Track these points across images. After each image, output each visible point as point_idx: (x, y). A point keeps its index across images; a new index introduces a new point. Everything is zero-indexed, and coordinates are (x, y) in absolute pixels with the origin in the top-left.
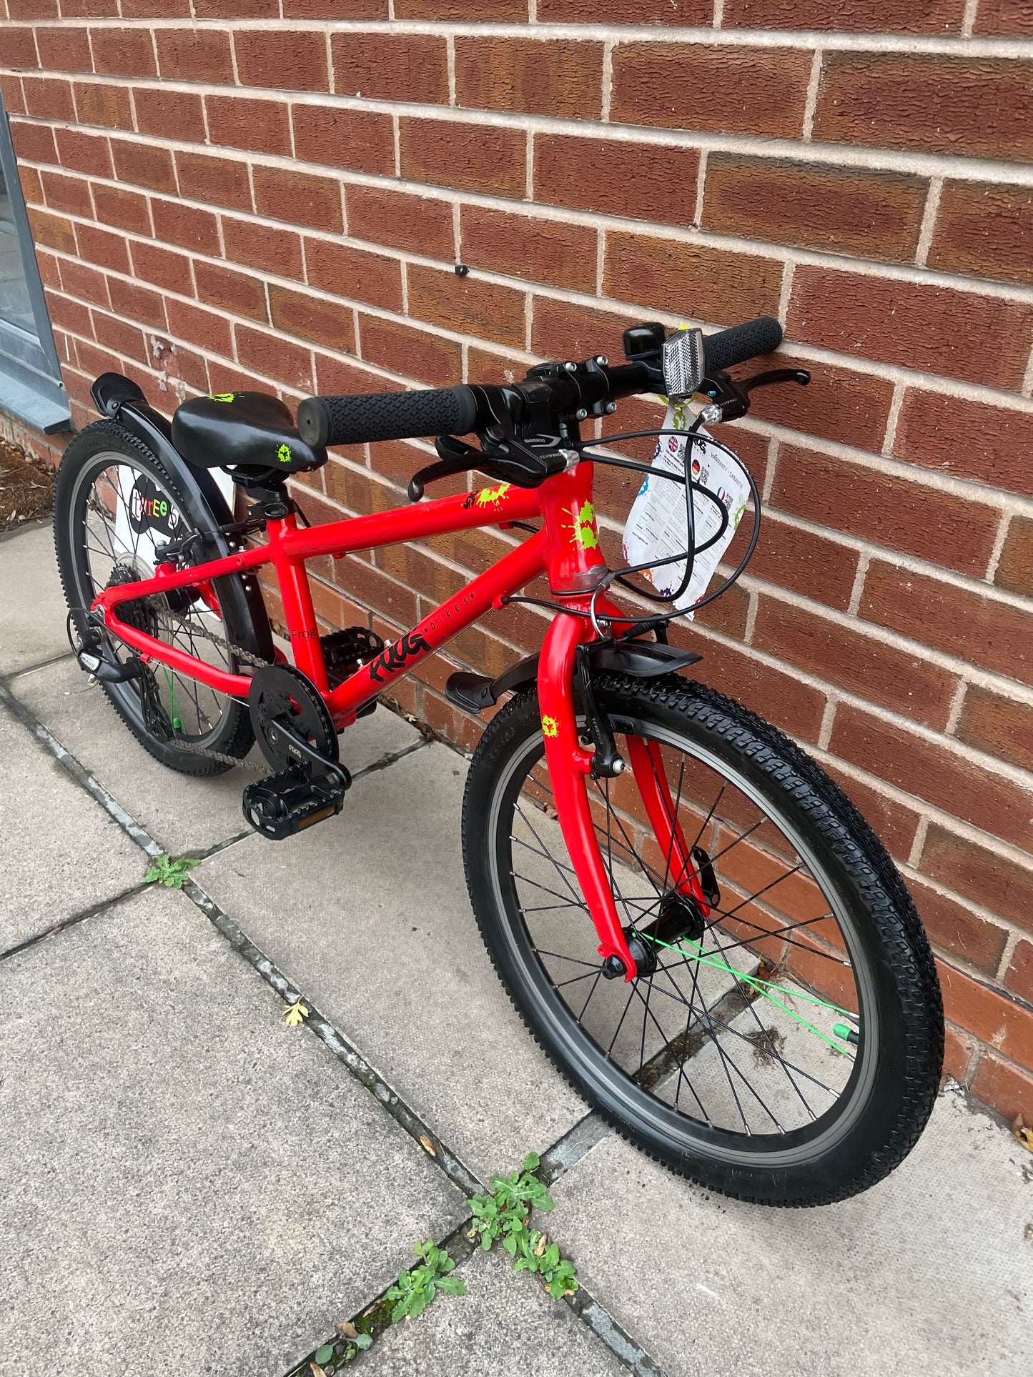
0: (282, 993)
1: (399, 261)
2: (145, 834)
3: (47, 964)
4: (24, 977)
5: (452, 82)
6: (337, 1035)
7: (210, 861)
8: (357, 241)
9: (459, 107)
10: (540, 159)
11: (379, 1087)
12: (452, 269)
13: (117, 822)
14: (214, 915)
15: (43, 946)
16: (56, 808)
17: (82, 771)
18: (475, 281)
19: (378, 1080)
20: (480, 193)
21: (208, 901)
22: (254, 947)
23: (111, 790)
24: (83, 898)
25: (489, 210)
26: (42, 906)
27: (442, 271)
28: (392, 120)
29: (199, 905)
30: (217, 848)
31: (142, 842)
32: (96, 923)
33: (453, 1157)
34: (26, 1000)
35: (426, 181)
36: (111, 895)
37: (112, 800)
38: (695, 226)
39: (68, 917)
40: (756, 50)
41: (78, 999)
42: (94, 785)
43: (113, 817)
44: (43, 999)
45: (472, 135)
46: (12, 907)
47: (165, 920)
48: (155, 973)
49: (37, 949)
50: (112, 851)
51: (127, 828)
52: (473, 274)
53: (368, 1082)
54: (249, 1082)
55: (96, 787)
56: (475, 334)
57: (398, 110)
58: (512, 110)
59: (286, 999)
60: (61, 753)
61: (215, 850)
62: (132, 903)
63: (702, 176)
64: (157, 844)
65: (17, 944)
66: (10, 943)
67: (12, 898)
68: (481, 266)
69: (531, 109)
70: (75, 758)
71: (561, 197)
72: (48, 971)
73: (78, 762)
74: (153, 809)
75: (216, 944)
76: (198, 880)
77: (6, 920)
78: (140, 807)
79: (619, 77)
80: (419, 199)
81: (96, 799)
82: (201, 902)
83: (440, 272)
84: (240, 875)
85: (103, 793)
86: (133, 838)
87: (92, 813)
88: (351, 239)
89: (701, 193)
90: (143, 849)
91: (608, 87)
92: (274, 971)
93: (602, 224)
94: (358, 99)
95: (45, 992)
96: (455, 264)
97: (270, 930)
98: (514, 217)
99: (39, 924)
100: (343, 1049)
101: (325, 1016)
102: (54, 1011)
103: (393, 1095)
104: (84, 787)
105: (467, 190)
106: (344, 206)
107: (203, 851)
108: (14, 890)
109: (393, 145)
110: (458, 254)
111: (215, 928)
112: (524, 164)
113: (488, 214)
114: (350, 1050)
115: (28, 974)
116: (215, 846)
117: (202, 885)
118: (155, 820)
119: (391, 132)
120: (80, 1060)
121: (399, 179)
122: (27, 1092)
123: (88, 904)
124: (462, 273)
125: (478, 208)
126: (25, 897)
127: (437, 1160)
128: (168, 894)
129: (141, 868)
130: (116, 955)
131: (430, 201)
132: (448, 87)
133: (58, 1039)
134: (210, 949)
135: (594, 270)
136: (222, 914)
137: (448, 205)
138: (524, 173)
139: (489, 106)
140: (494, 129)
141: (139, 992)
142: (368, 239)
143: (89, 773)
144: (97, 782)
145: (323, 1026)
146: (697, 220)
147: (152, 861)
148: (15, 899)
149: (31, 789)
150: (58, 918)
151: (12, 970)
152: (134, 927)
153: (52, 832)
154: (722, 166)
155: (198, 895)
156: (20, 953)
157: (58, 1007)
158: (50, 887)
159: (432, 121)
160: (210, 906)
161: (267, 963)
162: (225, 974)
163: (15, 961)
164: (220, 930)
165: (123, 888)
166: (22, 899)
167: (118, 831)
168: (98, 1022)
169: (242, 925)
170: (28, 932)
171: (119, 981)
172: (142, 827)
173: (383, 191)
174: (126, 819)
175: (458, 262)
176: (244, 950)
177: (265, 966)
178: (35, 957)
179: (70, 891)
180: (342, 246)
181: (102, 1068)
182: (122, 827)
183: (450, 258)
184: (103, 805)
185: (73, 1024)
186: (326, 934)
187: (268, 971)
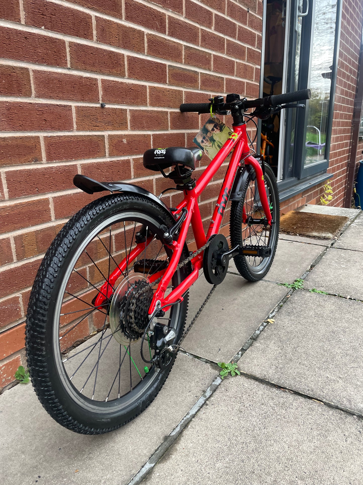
0: (265, 327)
1: (71, 106)
2: (209, 388)
3: (301, 382)
4: (312, 385)
5: (95, 32)
6: (271, 313)
7: (216, 361)
8: (41, 100)
9: (98, 42)
10: (129, 64)
11: (280, 305)
12: (98, 105)
13: (205, 402)
14: (243, 350)
15: (294, 389)
16: (206, 435)
17: (166, 443)
18: (109, 108)
19: (278, 305)
20: (108, 75)
21: (238, 354)
22: (252, 336)
23: (180, 418)
24: (261, 389)
25: (113, 81)
26: (275, 401)
27: (94, 107)
28: (65, 42)
29: (241, 356)
30: (207, 361)
31: (214, 388)
32: (271, 379)
33: (288, 293)
34: (320, 379)
35: (85, 70)
36: (253, 381)
37: (188, 414)
38: (167, 84)
39: (274, 389)
40: (174, 42)
41: (307, 366)
42: (178, 429)
43: (201, 407)
44: (315, 375)
45: (105, 53)
46: (284, 411)
47: (256, 360)
48: (280, 353)
49: (297, 389)
50: (228, 394)
51: (208, 397)
52: (107, 106)
53: (280, 307)
54: (299, 323)
55: (179, 427)
56: (110, 130)
57: (68, 39)
58: (118, 47)
59: (266, 325)
60: (148, 466)
61: (209, 362)
62: (253, 374)
63: (167, 71)
64: (214, 381)
65: (300, 397)
66: (301, 400)
67: (278, 415)
68: (110, 102)
69: (125, 47)
70: (152, 455)
71: (136, 76)
72: (303, 380)
73: (156, 451)
74: (189, 394)
75: (257, 344)
76: (229, 360)
77: (292, 409)
78: (190, 399)
79: (148, 42)
80: (81, 77)
81: (191, 420)
82: (240, 356)
83: (92, 107)
84: (220, 350)
85: (183, 421)
86: (215, 391)
87: (204, 416)
88: (36, 99)
89: (168, 75)
90: (220, 384)
91: (146, 45)
92: (258, 330)
93: (147, 84)
94: (42, 29)
95: (312, 376)
96: (99, 103)
97: (242, 335)
98: (122, 83)
99: (285, 396)
100: (274, 312)
101: (267, 317)
102: (317, 370)
103: (280, 302)
104: (180, 433)
105: (103, 74)
106: (32, 82)
107: (211, 365)
108: (273, 417)
109: (65, 53)
110: (101, 99)
111: (251, 347)
112: (124, 65)
113: (113, 83)
114: (274, 311)
115: (310, 385)
116: (206, 362)
117: (231, 357)
118: (197, 391)
119: (65, 48)
120: (326, 355)
121: (69, 69)
122: (348, 360)
123: (262, 386)
124: (102, 106)
125: (109, 81)
126: (274, 410)
127: (291, 295)
128: (241, 365)
129: (232, 380)
130: (281, 366)
131: (87, 78)
132: (92, 33)
133: (325, 363)
134: (260, 345)
135: (146, 98)
136: (242, 348)
137: (96, 80)
138: (124, 68)
139: (110, 44)
140: (113, 52)
141: (291, 353)
142: (51, 98)
143: (166, 438)
144: (174, 429)
145: (270, 316)
146: (167, 82)
147: (225, 378)
148: (278, 413)
149: (194, 459)
150: (277, 392)
151: (312, 391)
152: (264, 367)
153: (225, 425)
154: (171, 69)
155: (237, 357)
156: (303, 393)
157: (314, 369)
158: (263, 404)
159: (87, 46)
160: (240, 353)
161: (256, 332)
162: (268, 338)
163: (308, 393)
164: (250, 346)
165: (247, 380)
166: (276, 410)
167: (212, 398)
168: (310, 358)
169: (245, 341)
170: (291, 398)
171: (291, 360)
172: (204, 392)
173: (61, 74)
174: (202, 400)
175: (101, 102)
176: (254, 339)
177: (257, 332)
178: (301, 388)
179: (260, 396)
180: (31, 103)
181: (324, 349)
182: (207, 400)
183: (97, 101)
184: (194, 416)
185: (317, 363)
186: (236, 324)
187: (259, 331)
